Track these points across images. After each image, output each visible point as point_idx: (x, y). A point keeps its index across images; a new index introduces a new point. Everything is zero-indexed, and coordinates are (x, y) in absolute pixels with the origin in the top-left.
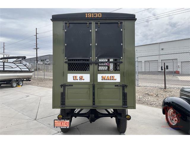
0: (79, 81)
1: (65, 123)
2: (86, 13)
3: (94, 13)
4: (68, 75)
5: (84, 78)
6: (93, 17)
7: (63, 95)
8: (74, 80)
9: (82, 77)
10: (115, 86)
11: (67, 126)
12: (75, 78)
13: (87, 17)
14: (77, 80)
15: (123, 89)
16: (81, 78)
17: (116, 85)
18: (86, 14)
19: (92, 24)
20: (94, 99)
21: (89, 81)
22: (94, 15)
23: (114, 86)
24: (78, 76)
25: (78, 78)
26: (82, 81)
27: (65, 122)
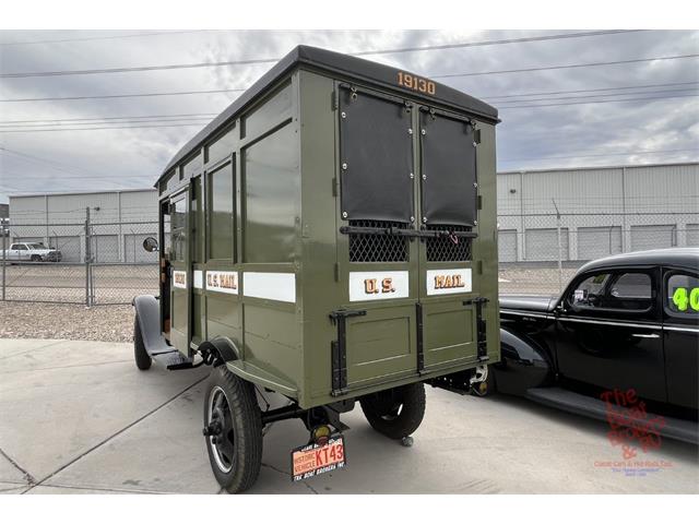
0: (381, 296)
1: (329, 452)
2: (400, 71)
3: (419, 78)
4: (352, 275)
5: (393, 285)
6: (416, 88)
7: (338, 351)
8: (367, 292)
9: (388, 282)
10: (464, 304)
11: (337, 460)
12: (369, 286)
13: (401, 83)
14: (376, 292)
15: (479, 312)
16: (386, 286)
17: (466, 300)
18: (400, 74)
19: (413, 109)
20: (420, 349)
21: (405, 294)
22: (420, 85)
23: (461, 303)
24: (379, 277)
25: (378, 286)
26: (389, 296)
27: (330, 447)
